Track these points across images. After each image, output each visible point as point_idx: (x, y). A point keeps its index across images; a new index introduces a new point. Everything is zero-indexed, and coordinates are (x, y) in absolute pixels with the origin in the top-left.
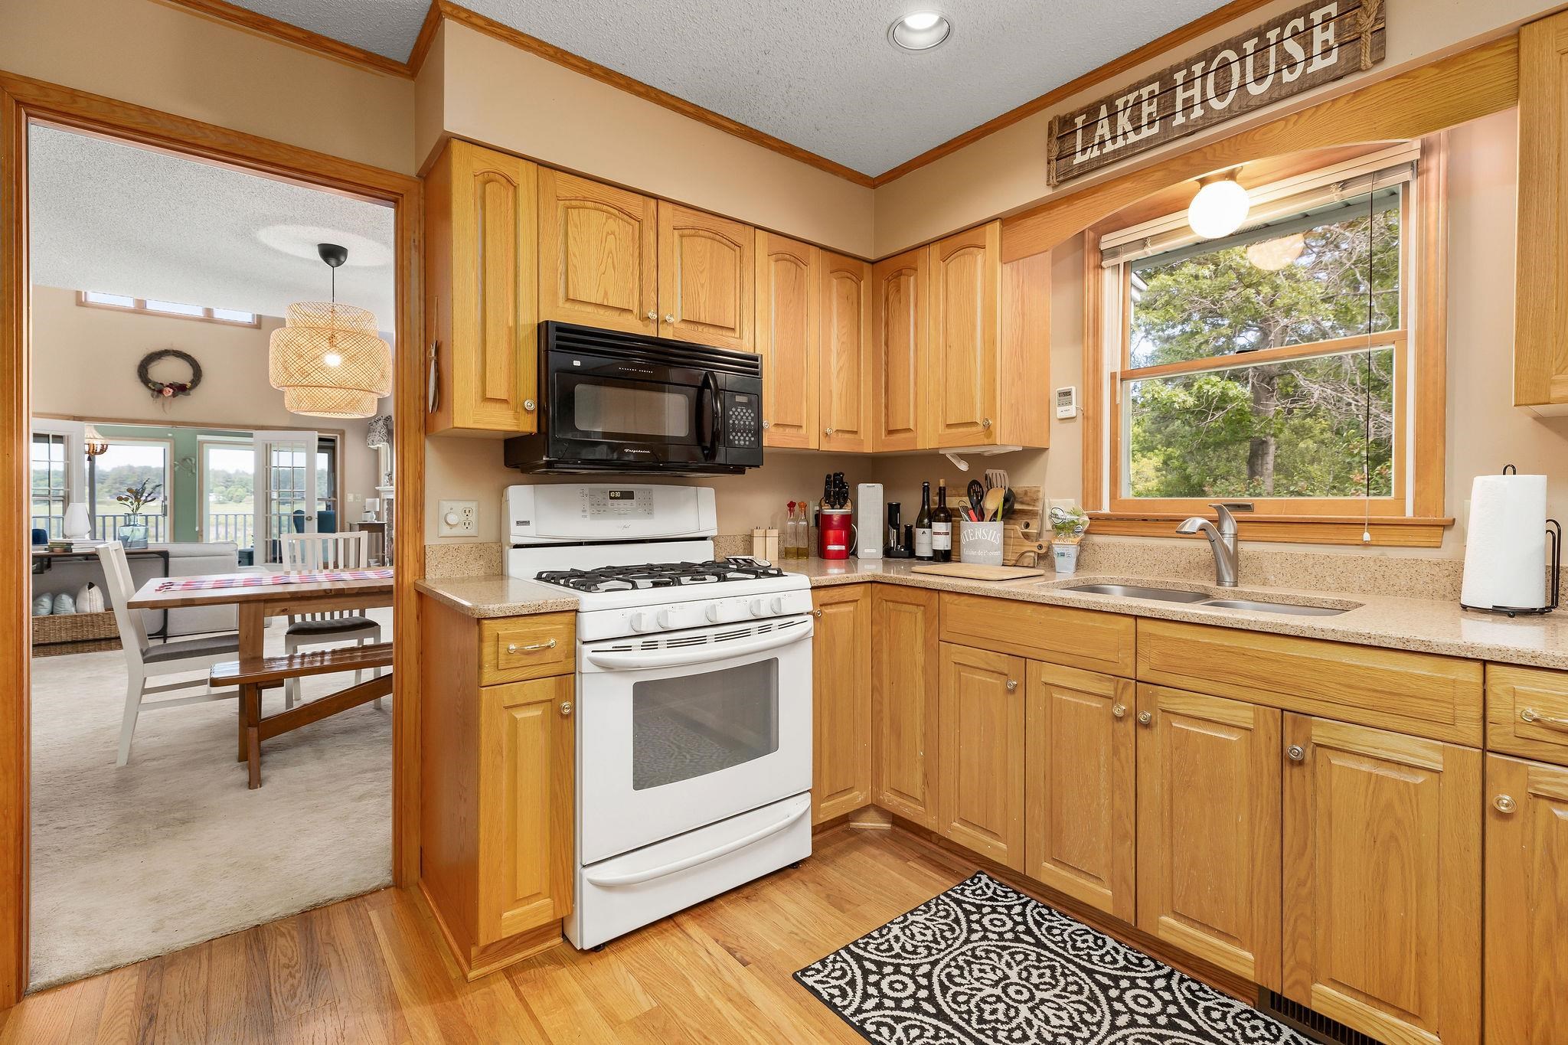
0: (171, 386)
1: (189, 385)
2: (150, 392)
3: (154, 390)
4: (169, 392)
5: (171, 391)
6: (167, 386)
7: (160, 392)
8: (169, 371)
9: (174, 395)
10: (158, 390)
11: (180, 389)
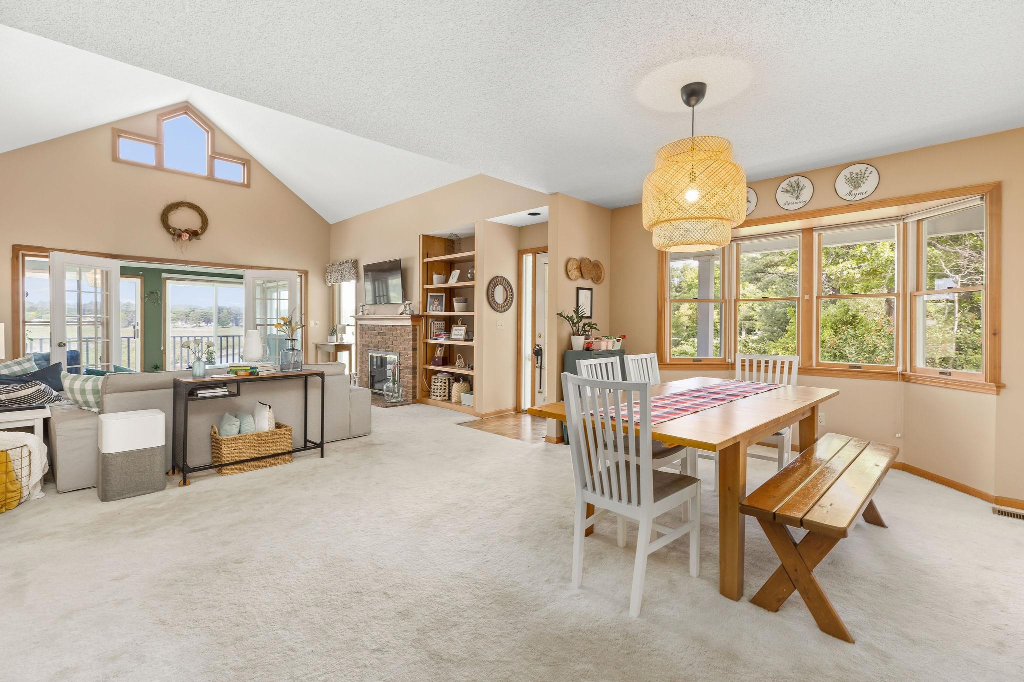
0: (186, 231)
1: (200, 231)
2: (170, 237)
3: (174, 235)
4: (186, 236)
5: (188, 236)
6: (184, 232)
7: (180, 236)
8: (183, 219)
9: (190, 239)
10: (177, 234)
11: (194, 234)
